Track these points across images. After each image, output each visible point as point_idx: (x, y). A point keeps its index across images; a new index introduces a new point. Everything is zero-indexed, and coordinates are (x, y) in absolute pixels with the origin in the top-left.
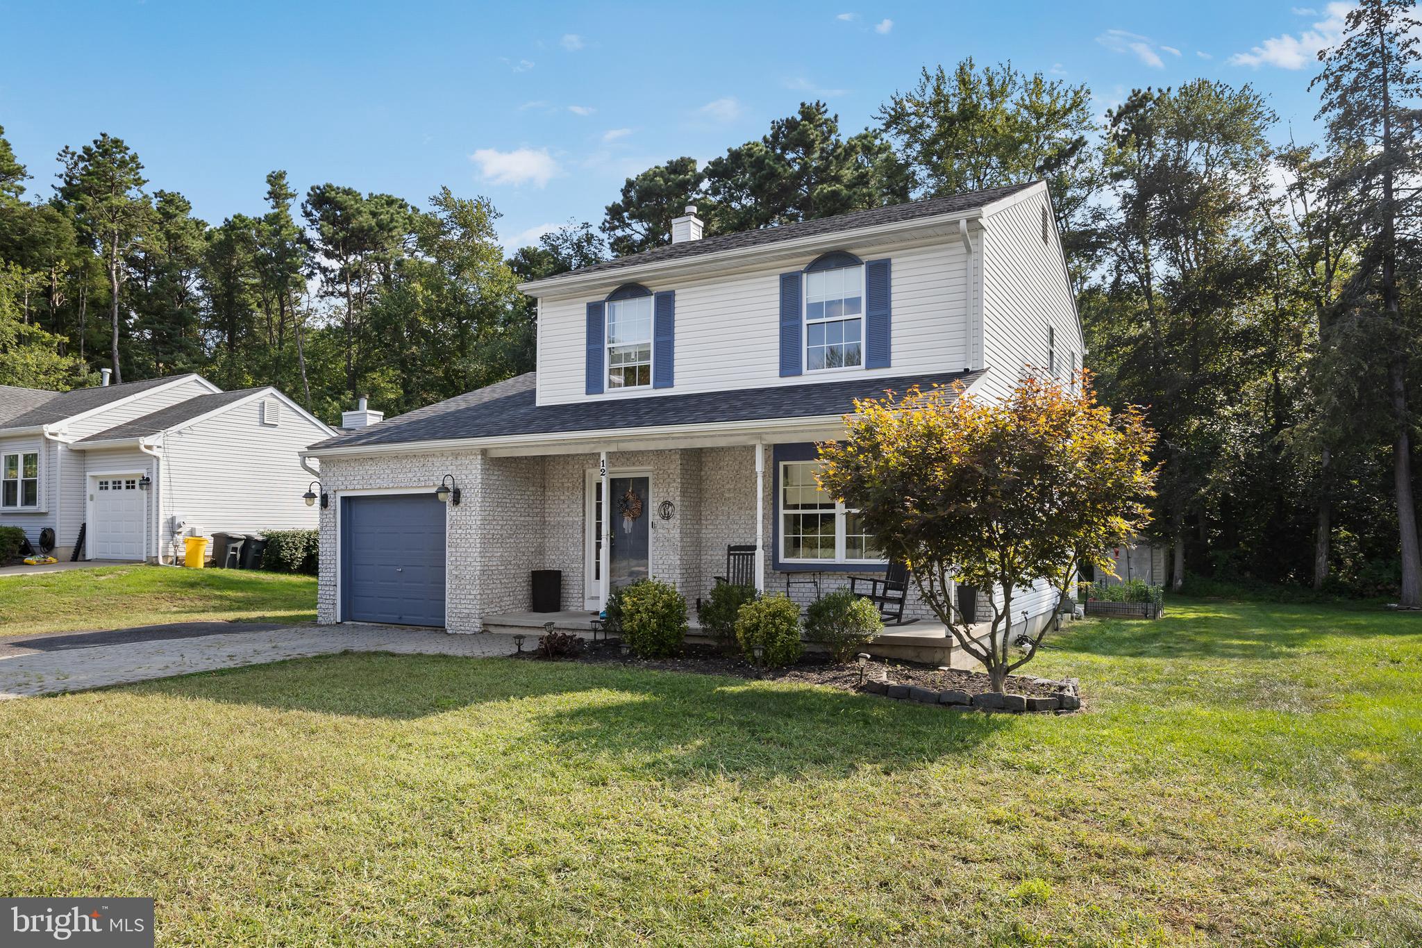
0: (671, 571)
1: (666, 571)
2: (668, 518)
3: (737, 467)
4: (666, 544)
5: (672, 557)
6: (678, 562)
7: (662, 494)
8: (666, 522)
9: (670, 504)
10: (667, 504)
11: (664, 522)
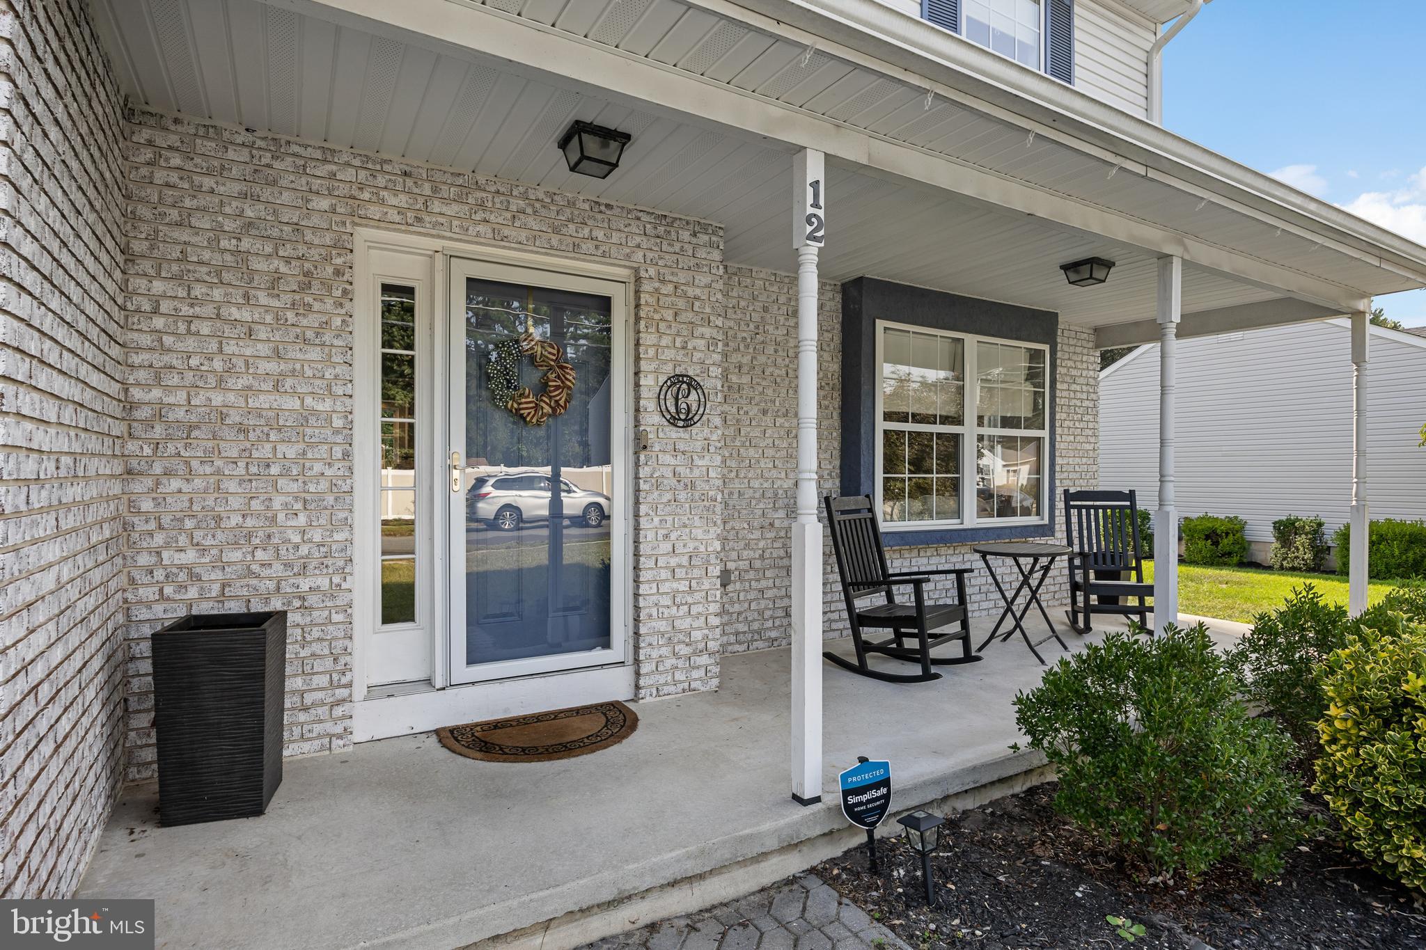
0: (697, 573)
1: (680, 573)
2: (689, 422)
3: (756, 317)
4: (682, 496)
5: (699, 533)
6: (717, 545)
7: (669, 354)
8: (682, 433)
9: (693, 384)
10: (682, 382)
11: (673, 433)
